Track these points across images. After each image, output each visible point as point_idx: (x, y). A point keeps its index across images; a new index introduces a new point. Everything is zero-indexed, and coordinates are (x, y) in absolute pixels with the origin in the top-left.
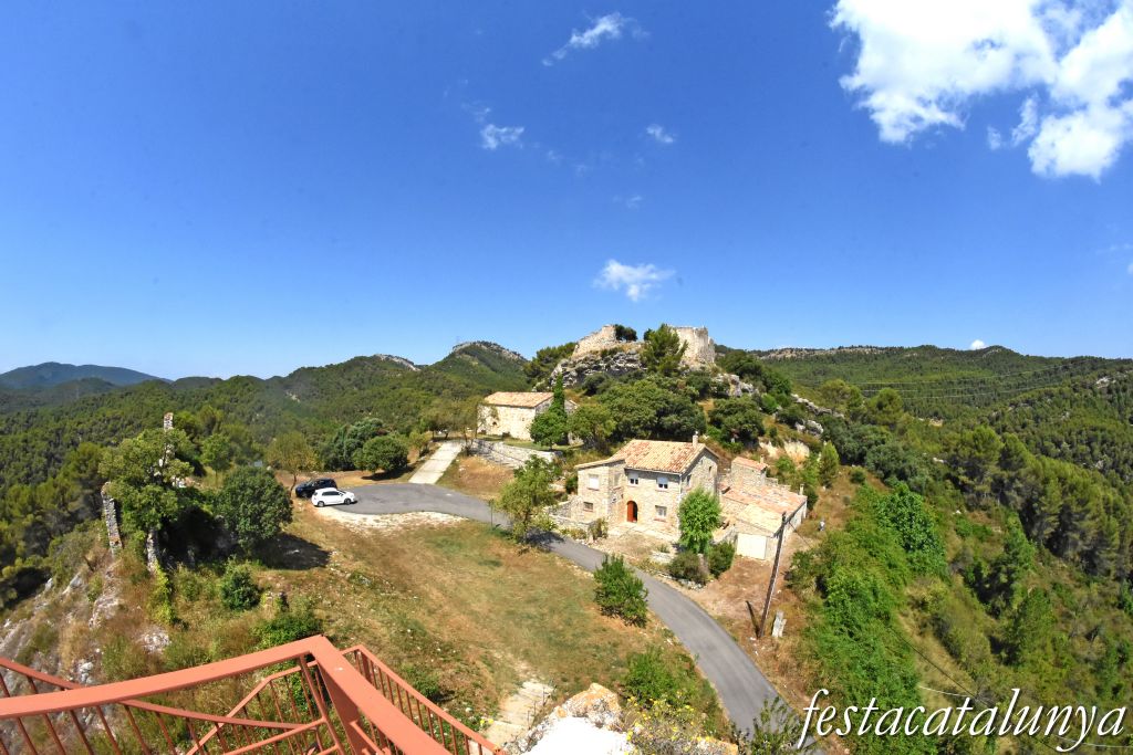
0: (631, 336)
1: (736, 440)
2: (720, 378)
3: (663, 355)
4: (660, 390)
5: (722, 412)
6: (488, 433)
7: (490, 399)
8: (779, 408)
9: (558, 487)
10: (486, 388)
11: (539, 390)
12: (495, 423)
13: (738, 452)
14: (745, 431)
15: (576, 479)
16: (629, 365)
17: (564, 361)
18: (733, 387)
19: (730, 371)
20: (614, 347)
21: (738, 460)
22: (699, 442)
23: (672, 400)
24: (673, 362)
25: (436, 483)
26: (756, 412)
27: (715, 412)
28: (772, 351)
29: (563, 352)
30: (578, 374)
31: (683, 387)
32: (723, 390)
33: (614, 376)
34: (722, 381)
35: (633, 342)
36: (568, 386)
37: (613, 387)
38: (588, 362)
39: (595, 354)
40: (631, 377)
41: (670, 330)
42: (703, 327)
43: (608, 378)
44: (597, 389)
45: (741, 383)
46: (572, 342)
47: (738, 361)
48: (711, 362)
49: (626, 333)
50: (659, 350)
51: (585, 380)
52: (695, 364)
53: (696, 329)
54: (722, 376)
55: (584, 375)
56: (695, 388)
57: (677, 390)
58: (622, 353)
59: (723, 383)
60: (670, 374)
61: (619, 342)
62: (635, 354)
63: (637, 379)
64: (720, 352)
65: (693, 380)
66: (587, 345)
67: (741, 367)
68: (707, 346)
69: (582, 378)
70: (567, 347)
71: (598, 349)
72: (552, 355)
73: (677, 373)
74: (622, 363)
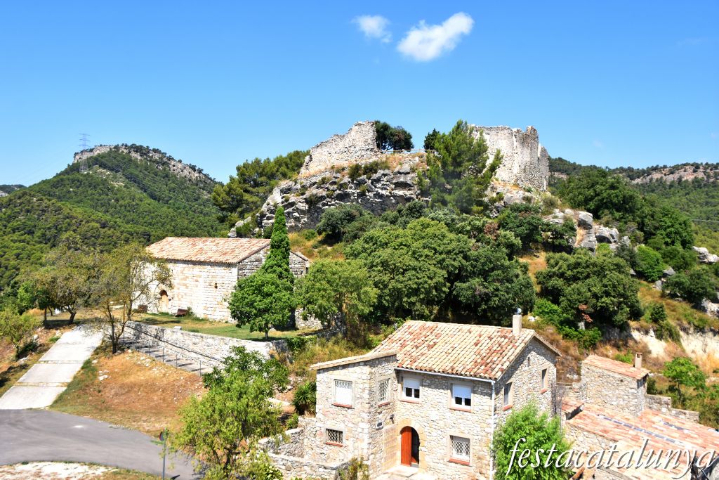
0: (402, 142)
1: (587, 325)
2: (558, 217)
3: (459, 175)
4: (452, 236)
5: (562, 275)
6: (152, 309)
7: (155, 249)
8: (669, 270)
9: (281, 403)
10: (141, 229)
11: (240, 235)
12: (163, 293)
13: (592, 346)
14: (604, 309)
15: (314, 388)
16: (400, 192)
17: (284, 184)
18: (580, 232)
19: (576, 205)
20: (374, 159)
21: (593, 361)
22: (524, 326)
23: (473, 253)
24: (476, 189)
25: (51, 406)
26: (626, 277)
27: (550, 276)
28: (656, 169)
29: (283, 169)
30: (309, 208)
31: (492, 231)
32: (564, 238)
33: (373, 211)
34: (562, 221)
35: (405, 153)
36: (291, 227)
37: (372, 231)
38: (328, 185)
39: (340, 173)
40: (403, 212)
41: (471, 133)
42: (530, 127)
43: (361, 215)
44: (344, 233)
45: (597, 227)
46: (299, 150)
47: (591, 187)
48: (542, 189)
49: (393, 136)
50: (453, 168)
51: (321, 218)
52: (514, 192)
53: (518, 131)
54: (562, 214)
55: (320, 208)
56: (513, 233)
57: (482, 236)
58: (387, 171)
59: (564, 225)
60: (471, 210)
61: (382, 153)
62: (408, 173)
63: (413, 217)
64: (557, 171)
65: (509, 221)
66: (326, 157)
67: (597, 198)
68: (535, 161)
69: (316, 214)
70: (291, 159)
71: (346, 164)
72: (264, 173)
73: (482, 208)
74: (385, 189)
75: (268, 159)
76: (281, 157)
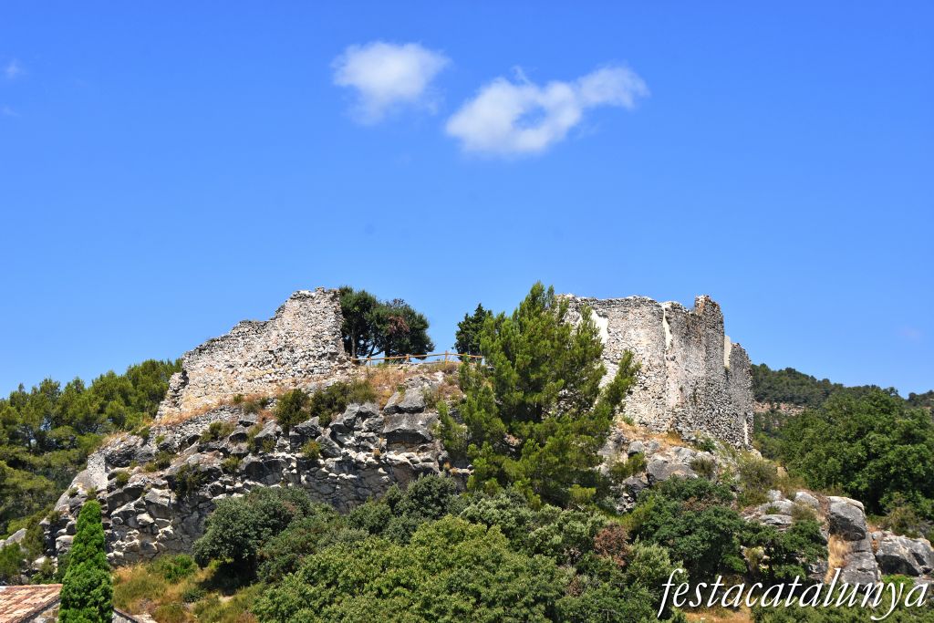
0: (406, 337)
2: (780, 510)
3: (536, 414)
4: (519, 559)
16: (399, 457)
17: (117, 442)
18: (837, 546)
19: (824, 482)
20: (338, 378)
23: (570, 601)
24: (578, 443)
29: (116, 404)
30: (179, 499)
31: (615, 547)
32: (796, 563)
33: (335, 503)
34: (788, 520)
35: (413, 363)
36: (132, 549)
37: (326, 551)
38: (224, 444)
39: (255, 412)
40: (402, 505)
41: (561, 315)
42: (702, 298)
43: (306, 512)
44: (262, 559)
45: (877, 534)
46: (158, 360)
47: (856, 438)
48: (738, 444)
49: (384, 323)
50: (521, 394)
51: (207, 524)
52: (671, 451)
53: (674, 307)
54: (789, 501)
55: (205, 499)
56: (665, 552)
57: (591, 560)
58: (368, 407)
59: (794, 531)
60: (567, 495)
61: (358, 363)
62: (419, 410)
63: (426, 515)
64: (785, 400)
65: (659, 520)
66: (221, 374)
67: (872, 463)
68: (719, 376)
69: (196, 515)
70: (135, 382)
71: (270, 392)
72: (65, 418)
73: (594, 490)
74: (366, 449)
75: (77, 382)
76: (112, 375)
